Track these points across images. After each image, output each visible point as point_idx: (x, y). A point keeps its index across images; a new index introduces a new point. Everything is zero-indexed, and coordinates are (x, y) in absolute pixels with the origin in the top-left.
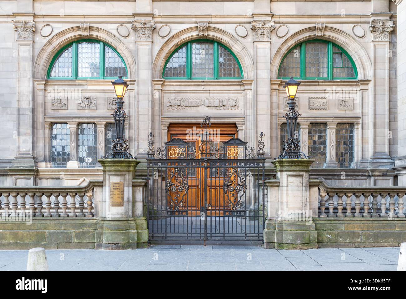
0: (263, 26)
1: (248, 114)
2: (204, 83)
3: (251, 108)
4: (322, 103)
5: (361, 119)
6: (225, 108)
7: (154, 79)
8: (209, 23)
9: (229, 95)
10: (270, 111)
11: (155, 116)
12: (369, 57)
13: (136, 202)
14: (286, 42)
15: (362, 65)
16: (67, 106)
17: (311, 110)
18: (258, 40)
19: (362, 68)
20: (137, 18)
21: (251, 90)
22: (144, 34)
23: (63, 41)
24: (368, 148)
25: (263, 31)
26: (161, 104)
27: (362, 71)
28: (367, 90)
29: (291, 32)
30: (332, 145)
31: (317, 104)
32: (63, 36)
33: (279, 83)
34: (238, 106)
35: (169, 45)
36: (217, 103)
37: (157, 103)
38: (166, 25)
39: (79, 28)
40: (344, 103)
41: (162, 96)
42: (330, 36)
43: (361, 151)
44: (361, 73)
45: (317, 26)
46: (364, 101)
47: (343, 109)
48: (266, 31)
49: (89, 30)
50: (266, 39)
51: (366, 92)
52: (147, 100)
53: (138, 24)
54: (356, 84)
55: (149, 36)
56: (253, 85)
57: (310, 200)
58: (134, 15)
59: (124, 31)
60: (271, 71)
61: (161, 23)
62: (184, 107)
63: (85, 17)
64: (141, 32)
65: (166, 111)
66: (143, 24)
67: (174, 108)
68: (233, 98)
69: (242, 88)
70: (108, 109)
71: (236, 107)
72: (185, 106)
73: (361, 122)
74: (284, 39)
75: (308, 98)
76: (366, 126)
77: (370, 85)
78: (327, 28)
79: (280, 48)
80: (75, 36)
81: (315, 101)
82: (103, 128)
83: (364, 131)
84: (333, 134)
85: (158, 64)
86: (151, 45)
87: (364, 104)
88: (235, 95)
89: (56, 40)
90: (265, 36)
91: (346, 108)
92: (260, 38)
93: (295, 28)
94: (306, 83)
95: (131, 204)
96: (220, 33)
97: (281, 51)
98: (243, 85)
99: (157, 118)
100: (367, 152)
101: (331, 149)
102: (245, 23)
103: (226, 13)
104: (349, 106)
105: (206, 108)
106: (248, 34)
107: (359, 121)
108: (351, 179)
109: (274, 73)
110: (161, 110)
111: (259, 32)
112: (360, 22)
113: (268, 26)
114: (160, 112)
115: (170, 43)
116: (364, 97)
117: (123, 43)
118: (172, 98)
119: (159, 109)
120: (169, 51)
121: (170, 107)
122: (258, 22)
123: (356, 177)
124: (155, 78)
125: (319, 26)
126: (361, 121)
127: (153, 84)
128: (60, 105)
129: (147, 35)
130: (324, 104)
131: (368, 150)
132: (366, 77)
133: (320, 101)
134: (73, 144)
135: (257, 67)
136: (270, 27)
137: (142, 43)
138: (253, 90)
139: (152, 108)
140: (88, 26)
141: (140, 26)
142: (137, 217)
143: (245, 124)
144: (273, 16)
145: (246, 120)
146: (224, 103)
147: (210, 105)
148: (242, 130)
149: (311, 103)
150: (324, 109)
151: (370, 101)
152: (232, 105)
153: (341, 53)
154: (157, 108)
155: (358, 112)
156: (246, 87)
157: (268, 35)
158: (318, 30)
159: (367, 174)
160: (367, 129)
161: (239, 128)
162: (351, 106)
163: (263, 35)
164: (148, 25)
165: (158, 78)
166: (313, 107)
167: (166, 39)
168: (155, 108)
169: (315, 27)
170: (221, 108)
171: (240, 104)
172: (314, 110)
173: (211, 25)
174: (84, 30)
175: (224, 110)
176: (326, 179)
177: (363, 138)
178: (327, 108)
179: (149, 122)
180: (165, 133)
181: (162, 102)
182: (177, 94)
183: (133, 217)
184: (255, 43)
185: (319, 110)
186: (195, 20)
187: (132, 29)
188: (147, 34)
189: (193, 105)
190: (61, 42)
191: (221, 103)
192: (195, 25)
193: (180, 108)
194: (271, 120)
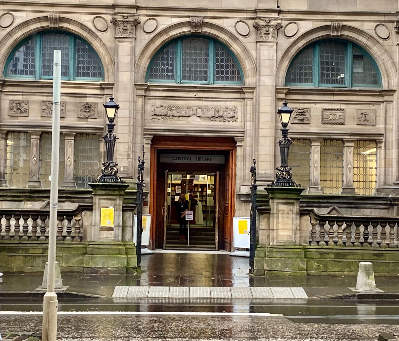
0: (268, 24)
1: (248, 128)
2: (196, 89)
3: (253, 120)
4: (338, 116)
5: (384, 136)
6: (221, 119)
7: (136, 83)
8: (204, 17)
9: (226, 104)
10: (274, 125)
11: (137, 128)
12: (394, 63)
13: (126, 227)
14: (295, 43)
15: (386, 71)
16: (28, 112)
17: (324, 124)
18: (261, 40)
19: (385, 75)
20: (117, 10)
21: (253, 98)
22: (126, 30)
23: (25, 33)
24: (392, 171)
25: (267, 30)
26: (144, 113)
27: (386, 79)
28: (392, 101)
29: (302, 31)
30: (349, 166)
31: (331, 117)
32: (27, 26)
33: (286, 91)
34: (236, 117)
35: (156, 43)
36: (211, 113)
37: (139, 111)
38: (153, 19)
39: (46, 19)
40: (364, 116)
41: (146, 102)
42: (348, 36)
43: (384, 174)
44: (385, 81)
45: (332, 25)
46: (388, 114)
47: (363, 123)
48: (271, 29)
49: (58, 21)
50: (271, 39)
51: (390, 104)
52: (128, 108)
53: (119, 17)
54: (378, 94)
55: (132, 32)
56: (255, 93)
57: (300, 228)
58: (114, 7)
59: (100, 24)
60: (277, 76)
61: (146, 15)
62: (171, 117)
63: (54, 6)
64: (122, 26)
65: (150, 121)
66: (125, 18)
67: (160, 118)
68: (231, 108)
69: (242, 96)
70: (80, 117)
71: (234, 118)
72: (173, 116)
73: (384, 140)
74: (292, 40)
75: (321, 110)
76: (389, 145)
77: (394, 95)
78: (344, 28)
79: (288, 50)
80: (41, 27)
81: (330, 113)
82: (72, 140)
83: (387, 150)
84: (350, 154)
85: (142, 65)
86: (133, 43)
87: (388, 118)
88: (233, 104)
89: (17, 32)
90: (270, 36)
91: (366, 123)
92: (264, 38)
93: (306, 26)
94: (319, 92)
95: (121, 228)
96: (217, 30)
97: (289, 53)
98: (244, 93)
99: (139, 130)
100: (390, 176)
101: (348, 172)
102: (247, 18)
103: (224, 7)
104: (370, 120)
105: (198, 119)
106: (250, 32)
107: (382, 138)
108: (370, 208)
109: (280, 80)
110: (143, 120)
111: (264, 31)
112: (384, 21)
113: (274, 24)
114: (142, 122)
115: (157, 40)
116: (388, 110)
117: (100, 39)
118: (157, 105)
119: (142, 118)
120: (155, 49)
121: (155, 117)
122: (262, 19)
123: (376, 206)
124: (138, 82)
125: (335, 25)
126: (383, 138)
127: (135, 89)
128: (20, 111)
129: (129, 31)
130: (341, 117)
131: (392, 173)
132: (390, 87)
133: (336, 113)
134: (35, 158)
135: (259, 72)
136: (277, 26)
137: (124, 40)
138: (254, 99)
139: (133, 118)
140: (58, 17)
141: (121, 20)
142: (126, 242)
143: (245, 139)
144: (280, 12)
145: (246, 135)
146: (221, 114)
147: (203, 115)
148: (241, 146)
149: (324, 115)
150: (339, 124)
151: (394, 115)
152: (229, 115)
153: (362, 56)
154: (139, 117)
155: (380, 128)
156: (247, 95)
157: (274, 34)
158: (334, 29)
159: (389, 203)
160: (391, 148)
161: (238, 144)
162: (373, 120)
163: (268, 34)
164: (131, 19)
165: (141, 82)
166: (326, 121)
167: (152, 35)
168: (137, 118)
169: (331, 25)
170: (217, 119)
171: (239, 115)
172: (327, 124)
173: (206, 20)
174: (52, 21)
175: (220, 121)
176: (340, 207)
177: (385, 158)
178: (344, 122)
179: (130, 135)
180: (148, 147)
181: (146, 110)
182: (163, 101)
183: (122, 242)
184: (258, 44)
185: (333, 124)
186: (188, 14)
187: (111, 22)
188: (130, 29)
189: (182, 115)
190: (23, 34)
191: (217, 114)
192: (187, 20)
193: (167, 118)
194: (275, 135)
